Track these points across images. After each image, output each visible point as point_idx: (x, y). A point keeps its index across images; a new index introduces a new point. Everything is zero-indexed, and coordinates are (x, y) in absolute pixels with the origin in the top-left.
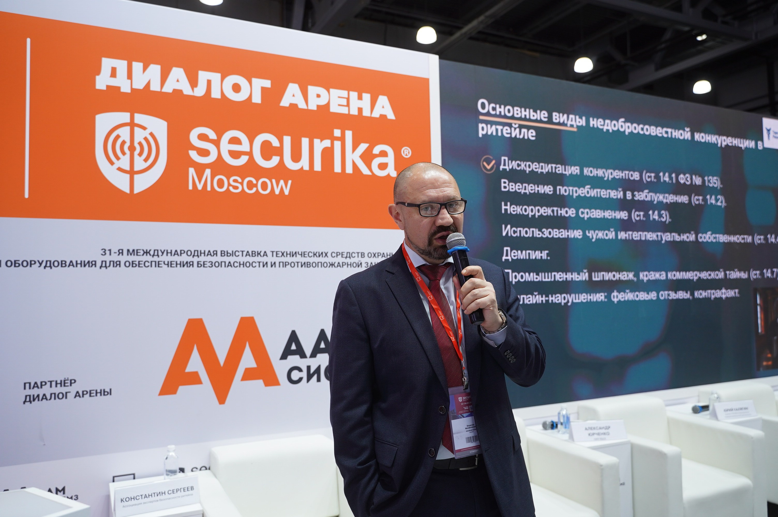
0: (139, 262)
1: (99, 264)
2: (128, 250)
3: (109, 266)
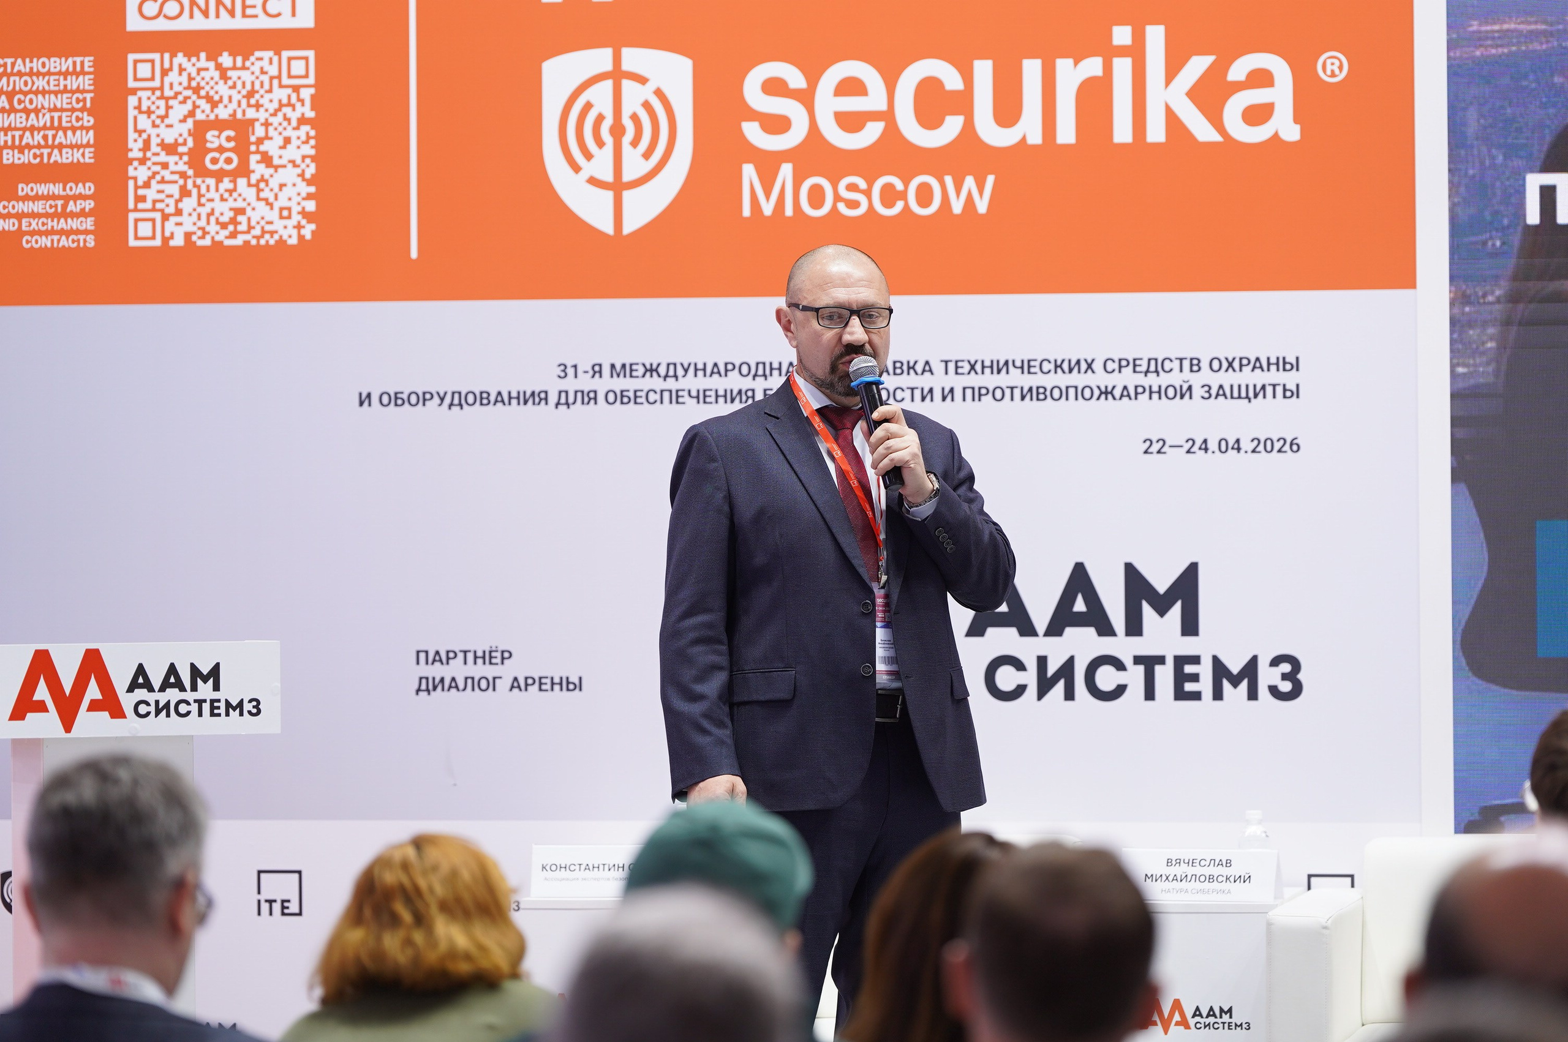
0: (635, 392)
1: (553, 398)
2: (613, 366)
3: (574, 403)
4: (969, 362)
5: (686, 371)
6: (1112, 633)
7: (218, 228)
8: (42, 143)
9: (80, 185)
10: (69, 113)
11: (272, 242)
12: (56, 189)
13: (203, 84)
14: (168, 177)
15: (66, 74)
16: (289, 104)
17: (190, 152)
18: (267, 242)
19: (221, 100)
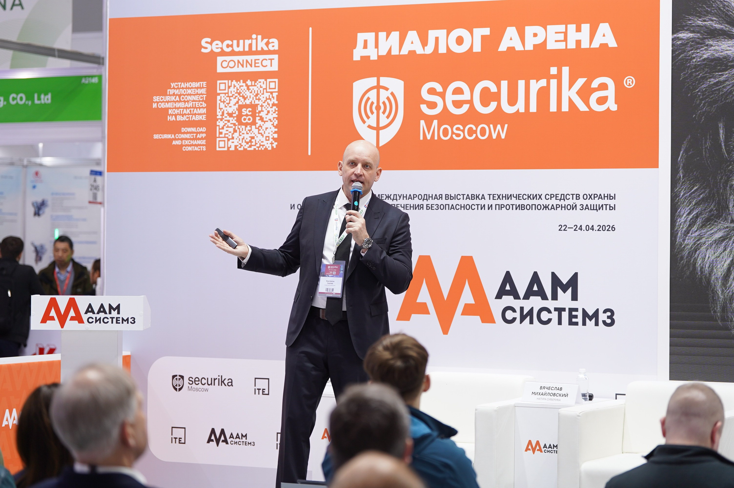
4: (498, 195)
5: (400, 197)
6: (547, 299)
7: (245, 144)
8: (190, 113)
9: (201, 128)
10: (198, 102)
11: (263, 149)
12: (194, 129)
13: (241, 91)
14: (230, 125)
15: (197, 88)
16: (270, 99)
17: (237, 116)
18: (261, 149)
19: (247, 98)
